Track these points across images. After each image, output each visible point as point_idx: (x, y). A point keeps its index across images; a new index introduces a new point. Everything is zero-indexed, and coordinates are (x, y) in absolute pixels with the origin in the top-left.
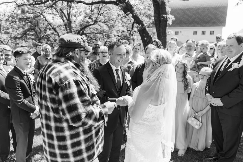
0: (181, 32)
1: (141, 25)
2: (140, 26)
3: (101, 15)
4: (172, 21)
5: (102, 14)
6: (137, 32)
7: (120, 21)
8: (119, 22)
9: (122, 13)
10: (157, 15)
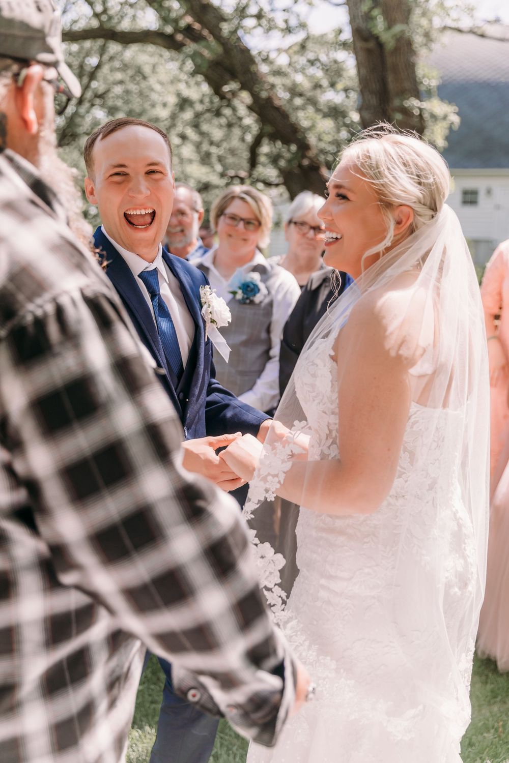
0: (489, 192)
1: (294, 148)
2: (289, 150)
3: (98, 101)
4: (446, 132)
5: (101, 96)
6: (277, 185)
7: (190, 133)
8: (183, 137)
9: (199, 90)
10: (374, 101)
